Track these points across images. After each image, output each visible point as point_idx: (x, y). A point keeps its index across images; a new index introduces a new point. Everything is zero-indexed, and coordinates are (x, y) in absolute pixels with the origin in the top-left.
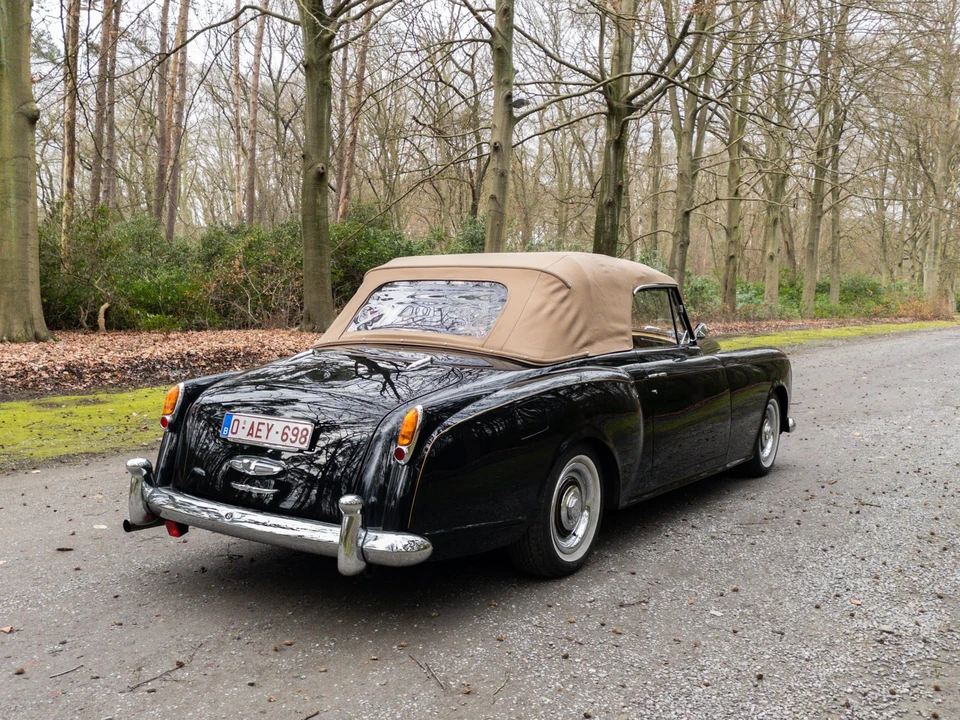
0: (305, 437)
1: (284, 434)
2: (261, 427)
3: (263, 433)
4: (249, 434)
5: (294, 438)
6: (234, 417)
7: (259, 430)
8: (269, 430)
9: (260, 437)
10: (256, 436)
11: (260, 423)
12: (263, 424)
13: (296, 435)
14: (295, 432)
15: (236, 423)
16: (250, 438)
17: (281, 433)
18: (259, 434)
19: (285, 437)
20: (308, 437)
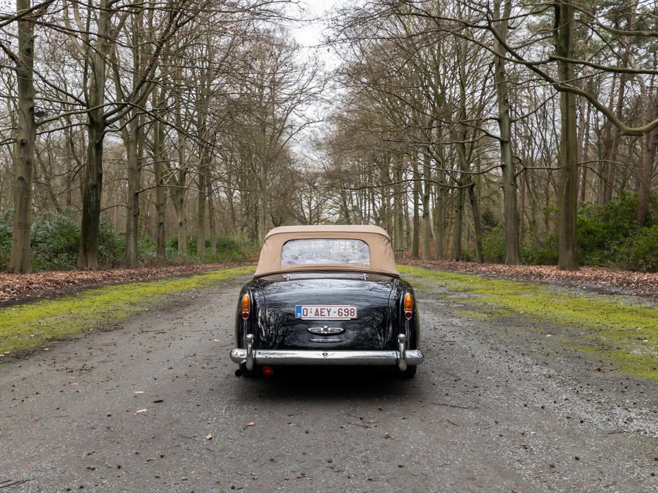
0: (353, 312)
1: (339, 312)
2: (323, 311)
3: (326, 312)
4: (316, 315)
5: (347, 314)
6: (303, 308)
7: (321, 312)
8: (329, 312)
9: (325, 316)
10: (321, 315)
11: (321, 309)
12: (324, 309)
13: (348, 312)
14: (346, 311)
15: (305, 310)
16: (318, 316)
17: (337, 312)
18: (323, 314)
19: (340, 314)
20: (355, 312)
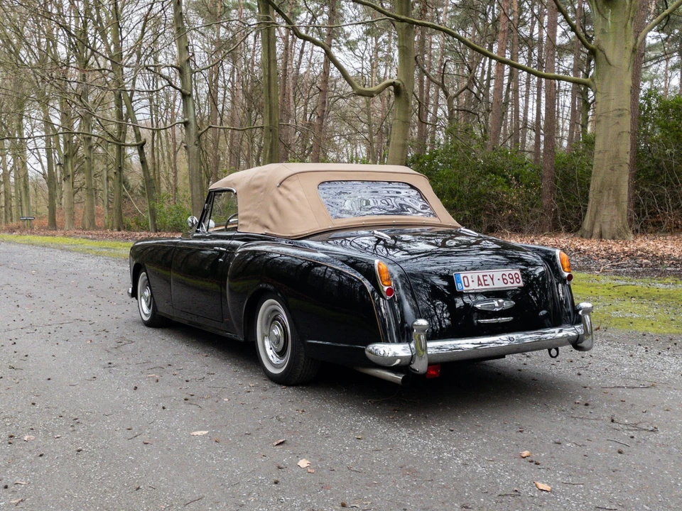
0: (518, 278)
1: (503, 279)
2: (485, 278)
3: (489, 281)
4: (479, 285)
5: (512, 281)
6: (462, 275)
7: (484, 280)
8: (492, 279)
9: (488, 285)
10: (485, 285)
11: (483, 276)
12: (486, 276)
13: (512, 278)
14: (511, 277)
15: (465, 279)
16: (480, 287)
17: (501, 279)
18: (486, 283)
19: (505, 281)
20: (520, 278)
